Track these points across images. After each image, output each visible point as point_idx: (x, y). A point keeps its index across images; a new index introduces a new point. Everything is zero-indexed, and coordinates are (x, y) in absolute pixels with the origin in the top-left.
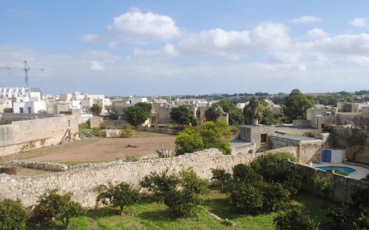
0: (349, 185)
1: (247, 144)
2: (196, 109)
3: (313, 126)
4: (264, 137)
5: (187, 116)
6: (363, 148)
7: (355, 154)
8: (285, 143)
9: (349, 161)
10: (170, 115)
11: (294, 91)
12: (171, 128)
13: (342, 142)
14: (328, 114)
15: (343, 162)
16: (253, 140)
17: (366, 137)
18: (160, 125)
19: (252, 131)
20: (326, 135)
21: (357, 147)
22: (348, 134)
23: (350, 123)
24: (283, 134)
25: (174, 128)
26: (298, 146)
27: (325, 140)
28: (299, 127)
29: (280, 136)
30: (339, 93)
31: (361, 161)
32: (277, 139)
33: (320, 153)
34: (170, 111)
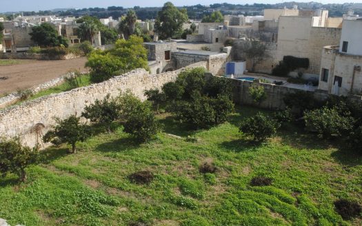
0: (276, 91)
1: (153, 62)
2: (60, 27)
3: (206, 40)
4: (167, 54)
5: (53, 36)
6: (262, 59)
7: (254, 65)
8: (191, 59)
9: (249, 72)
10: (30, 37)
11: (166, 4)
12: (37, 53)
13: (242, 55)
14: (221, 28)
15: (244, 74)
16: (158, 58)
17: (265, 48)
18: (18, 49)
19: (157, 48)
20: (229, 48)
21: (256, 59)
22: (248, 46)
23: (244, 36)
24: (184, 50)
25: (42, 52)
26: (208, 61)
27: (229, 53)
28: (193, 42)
29: (183, 51)
30: (195, 6)
31: (260, 71)
32: (183, 55)
33: (225, 66)
34: (29, 31)
